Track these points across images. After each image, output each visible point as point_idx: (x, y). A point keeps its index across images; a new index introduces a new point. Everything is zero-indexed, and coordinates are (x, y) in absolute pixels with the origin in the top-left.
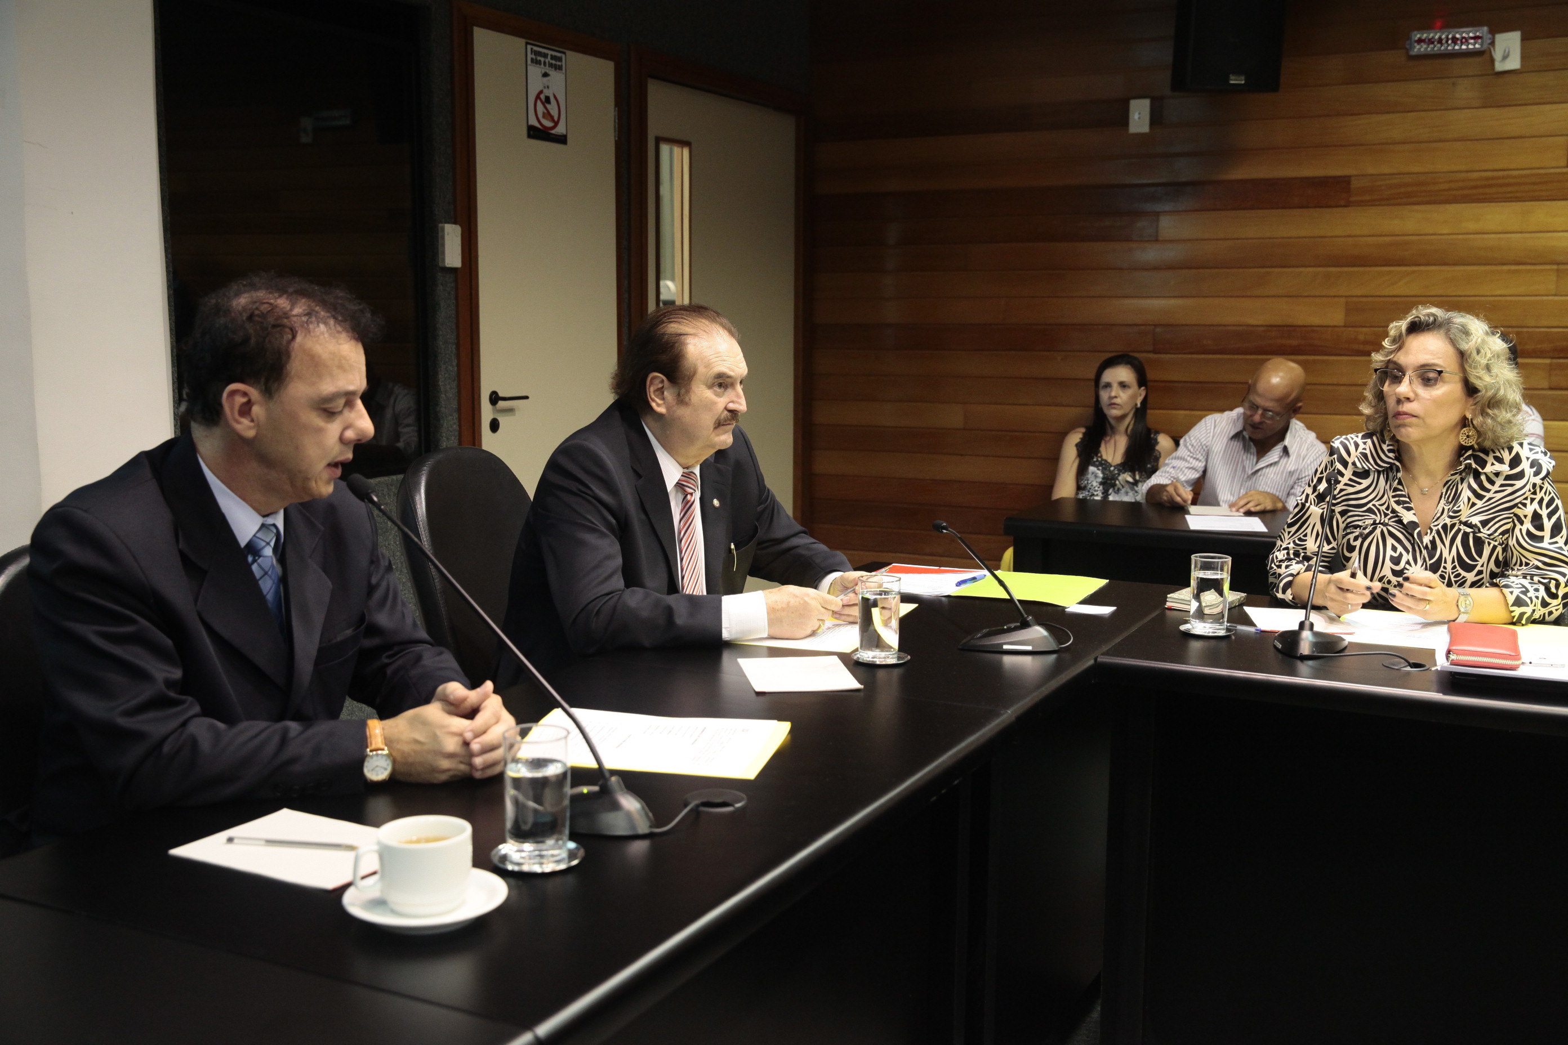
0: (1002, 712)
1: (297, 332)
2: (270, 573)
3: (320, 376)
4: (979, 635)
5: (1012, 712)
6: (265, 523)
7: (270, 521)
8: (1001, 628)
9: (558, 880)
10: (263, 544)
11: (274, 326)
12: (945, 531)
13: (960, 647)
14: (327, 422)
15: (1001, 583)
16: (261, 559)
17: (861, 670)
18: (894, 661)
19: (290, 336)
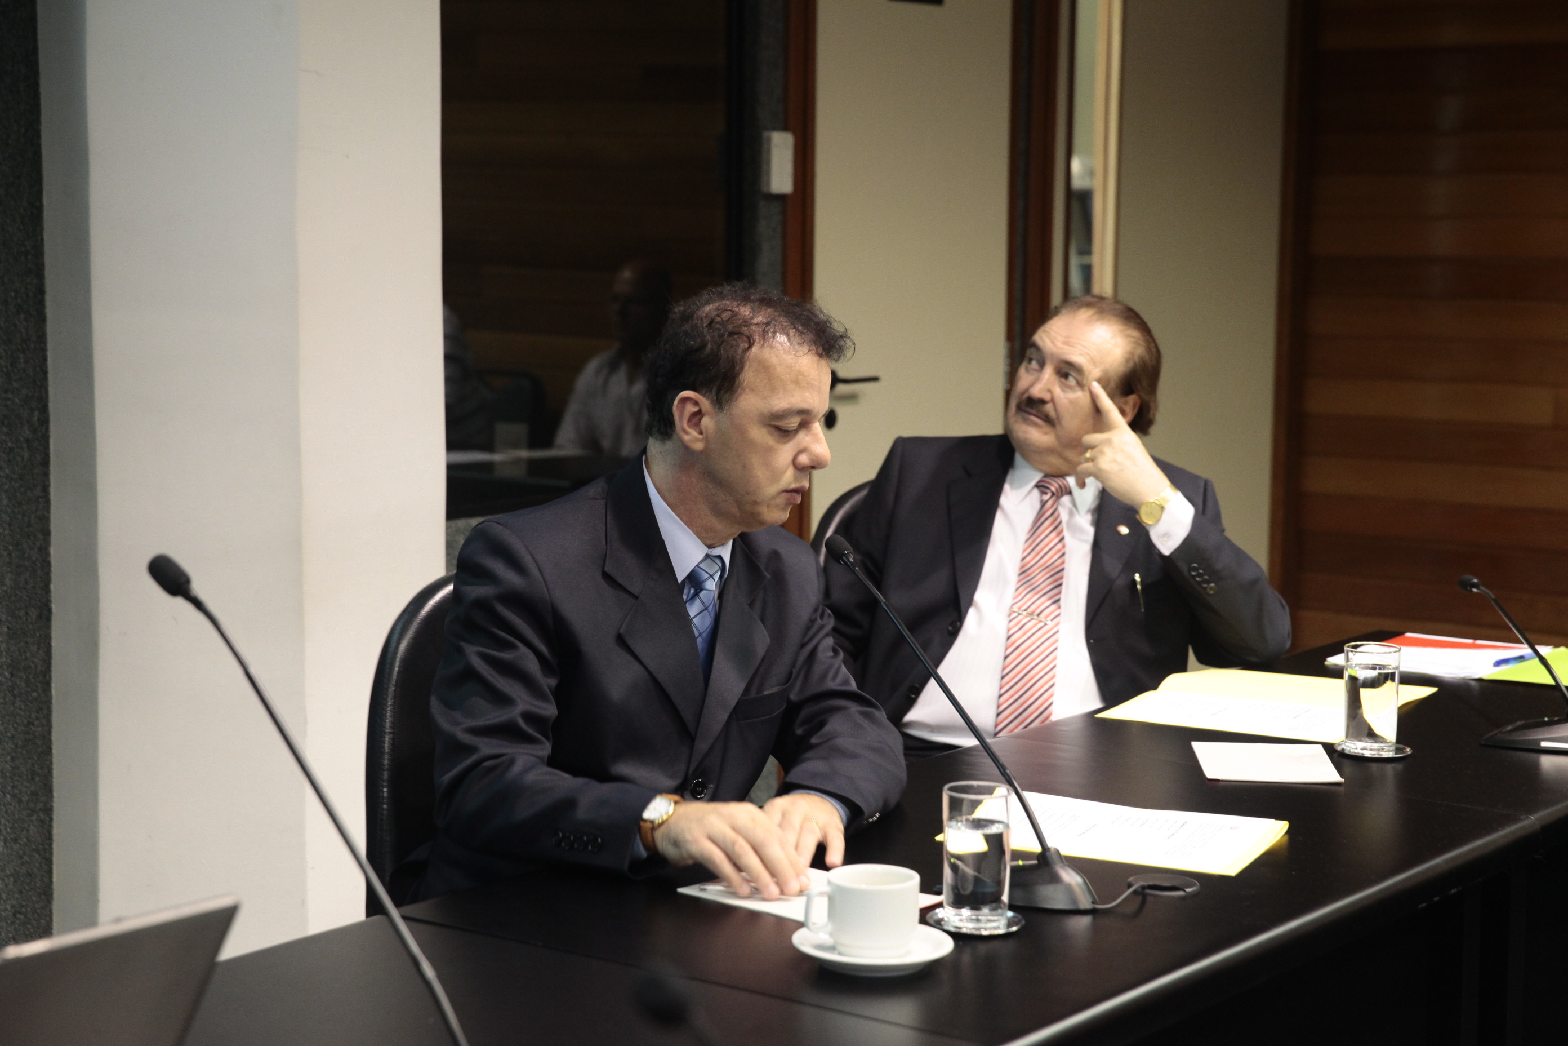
0: (1522, 817)
1: (754, 341)
2: (710, 608)
3: (773, 389)
4: (1509, 728)
5: (1536, 819)
6: (710, 553)
7: (716, 552)
8: (1540, 720)
9: (996, 944)
10: (707, 576)
11: (731, 334)
12: (1475, 590)
13: (1483, 742)
14: (778, 442)
15: (1543, 661)
16: (704, 592)
17: (1347, 764)
18: (1391, 755)
19: (747, 345)
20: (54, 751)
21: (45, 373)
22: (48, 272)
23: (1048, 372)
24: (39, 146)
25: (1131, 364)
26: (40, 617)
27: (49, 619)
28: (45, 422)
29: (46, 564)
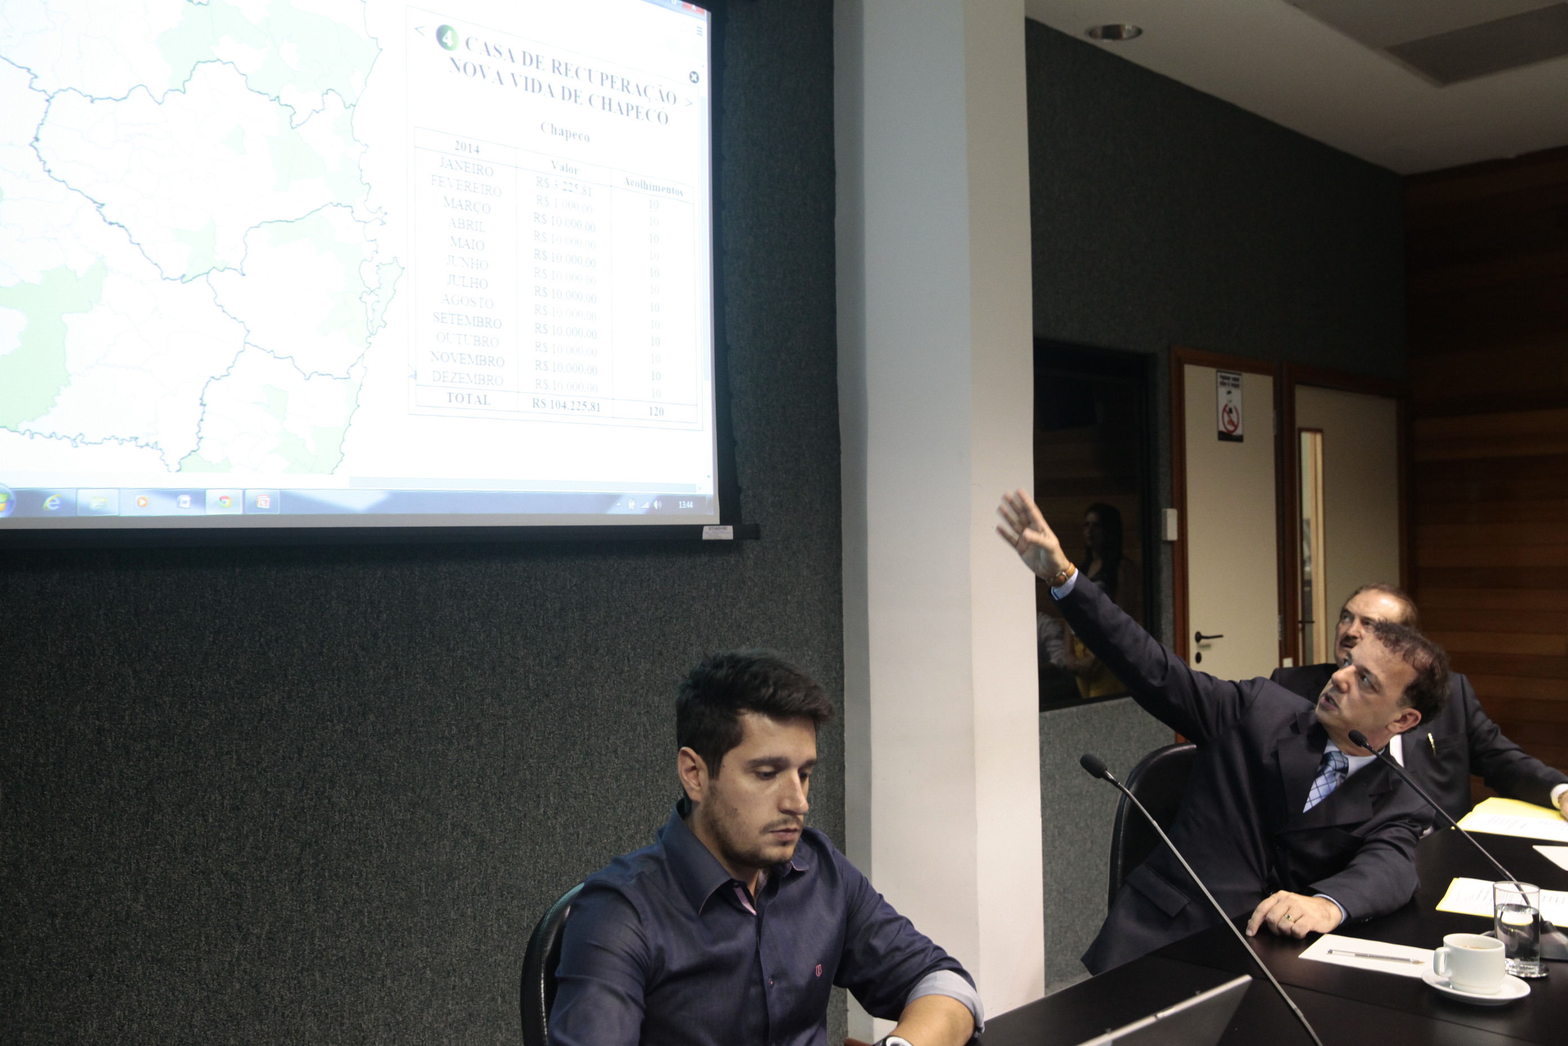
20: (846, 840)
21: (842, 643)
22: (844, 592)
23: (1357, 622)
24: (841, 528)
25: (1405, 617)
26: (840, 770)
27: (844, 771)
28: (842, 668)
29: (843, 742)
